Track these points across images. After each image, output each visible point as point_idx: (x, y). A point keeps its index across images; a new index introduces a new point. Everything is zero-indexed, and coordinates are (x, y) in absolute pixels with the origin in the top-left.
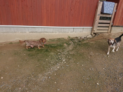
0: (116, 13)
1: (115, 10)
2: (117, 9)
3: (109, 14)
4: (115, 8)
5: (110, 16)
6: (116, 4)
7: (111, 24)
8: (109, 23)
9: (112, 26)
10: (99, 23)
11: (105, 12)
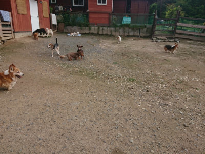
0: (13, 21)
1: (11, 18)
2: (12, 17)
3: (8, 22)
4: (11, 16)
5: (9, 23)
6: (10, 13)
7: (13, 30)
8: (11, 30)
9: (14, 32)
10: (3, 30)
11: (5, 20)
